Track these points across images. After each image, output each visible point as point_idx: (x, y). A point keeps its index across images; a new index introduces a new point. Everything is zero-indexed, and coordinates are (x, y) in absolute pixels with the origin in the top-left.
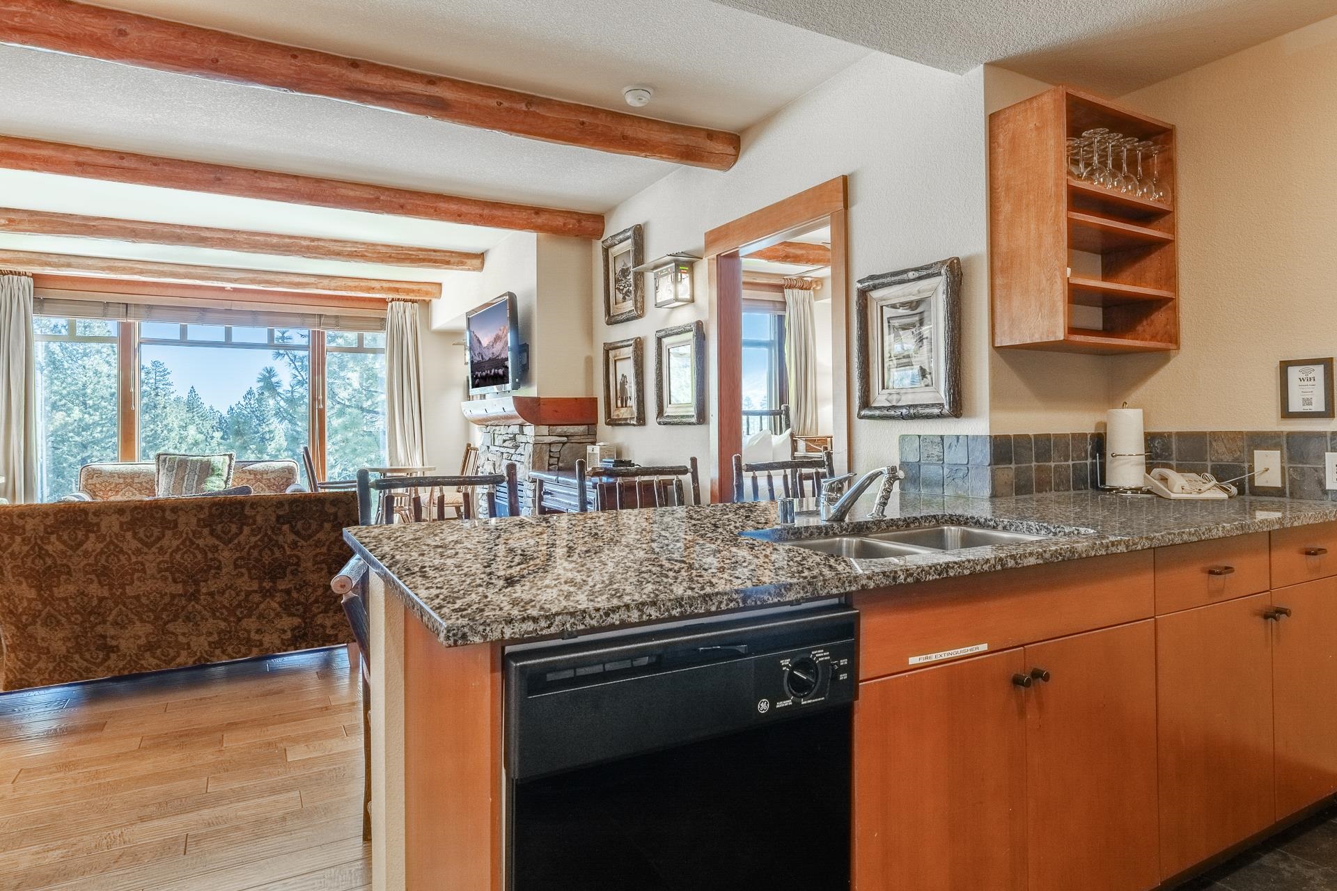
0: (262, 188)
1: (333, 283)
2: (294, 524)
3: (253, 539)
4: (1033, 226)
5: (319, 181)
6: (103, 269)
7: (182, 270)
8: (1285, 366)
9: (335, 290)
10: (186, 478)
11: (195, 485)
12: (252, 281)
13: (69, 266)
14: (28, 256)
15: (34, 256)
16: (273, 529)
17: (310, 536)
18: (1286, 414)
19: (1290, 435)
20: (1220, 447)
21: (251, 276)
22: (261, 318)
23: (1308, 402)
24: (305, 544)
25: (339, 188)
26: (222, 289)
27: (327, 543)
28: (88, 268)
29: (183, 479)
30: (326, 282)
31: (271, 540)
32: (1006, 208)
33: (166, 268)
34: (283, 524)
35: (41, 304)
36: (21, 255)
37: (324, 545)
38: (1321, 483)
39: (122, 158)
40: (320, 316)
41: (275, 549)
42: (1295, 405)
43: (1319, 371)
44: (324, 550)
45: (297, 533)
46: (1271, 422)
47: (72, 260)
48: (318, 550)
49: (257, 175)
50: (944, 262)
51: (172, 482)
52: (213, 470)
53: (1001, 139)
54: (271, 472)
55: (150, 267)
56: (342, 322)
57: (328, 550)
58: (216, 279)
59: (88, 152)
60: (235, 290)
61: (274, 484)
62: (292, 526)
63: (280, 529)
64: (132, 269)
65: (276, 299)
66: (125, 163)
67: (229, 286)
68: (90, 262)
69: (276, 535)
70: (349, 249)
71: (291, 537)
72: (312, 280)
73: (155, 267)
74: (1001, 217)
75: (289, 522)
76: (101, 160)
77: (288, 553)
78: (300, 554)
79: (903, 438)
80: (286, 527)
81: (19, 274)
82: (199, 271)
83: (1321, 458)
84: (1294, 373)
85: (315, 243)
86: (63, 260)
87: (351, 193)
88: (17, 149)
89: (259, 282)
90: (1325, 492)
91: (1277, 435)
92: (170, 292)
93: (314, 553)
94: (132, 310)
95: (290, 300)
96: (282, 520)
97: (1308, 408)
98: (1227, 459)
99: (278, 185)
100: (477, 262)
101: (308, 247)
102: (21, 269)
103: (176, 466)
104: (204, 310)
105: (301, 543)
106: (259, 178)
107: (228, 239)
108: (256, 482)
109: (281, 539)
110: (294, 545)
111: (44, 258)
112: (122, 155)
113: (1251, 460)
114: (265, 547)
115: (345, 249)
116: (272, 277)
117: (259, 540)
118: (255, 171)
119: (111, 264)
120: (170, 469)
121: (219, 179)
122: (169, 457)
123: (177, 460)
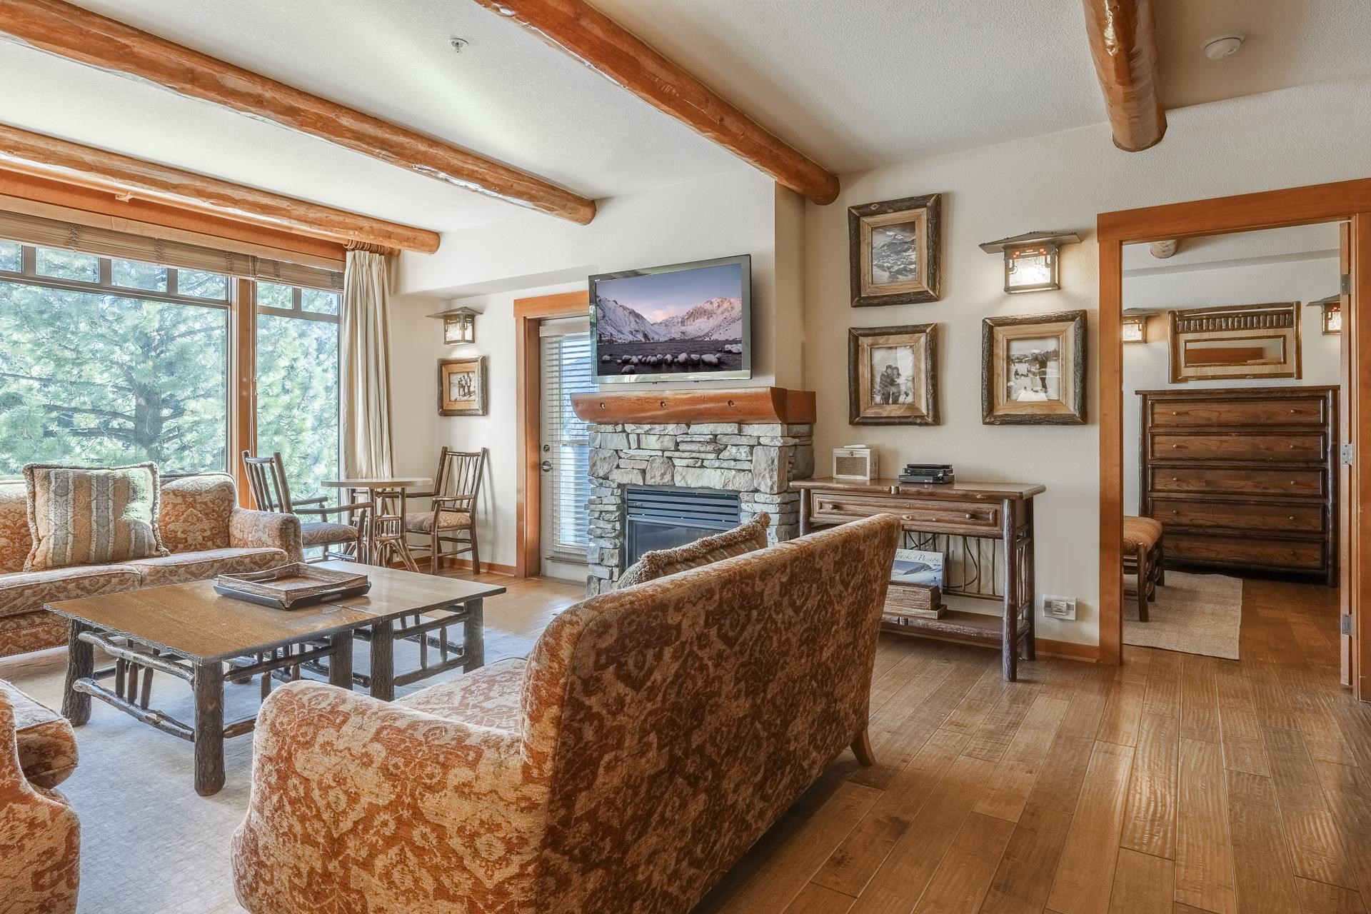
10: (94, 505)
11: (111, 517)
21: (199, 184)
29: (89, 507)
33: (60, 149)
40: (254, 259)
51: (70, 514)
52: (135, 492)
54: (206, 492)
56: (283, 272)
61: (214, 511)
65: (193, 225)
72: (284, 204)
73: (41, 144)
89: (209, 196)
95: (215, 230)
100: (586, 211)
103: (71, 487)
104: (78, 228)
108: (188, 508)
120: (62, 492)
122: (53, 472)
123: (71, 475)
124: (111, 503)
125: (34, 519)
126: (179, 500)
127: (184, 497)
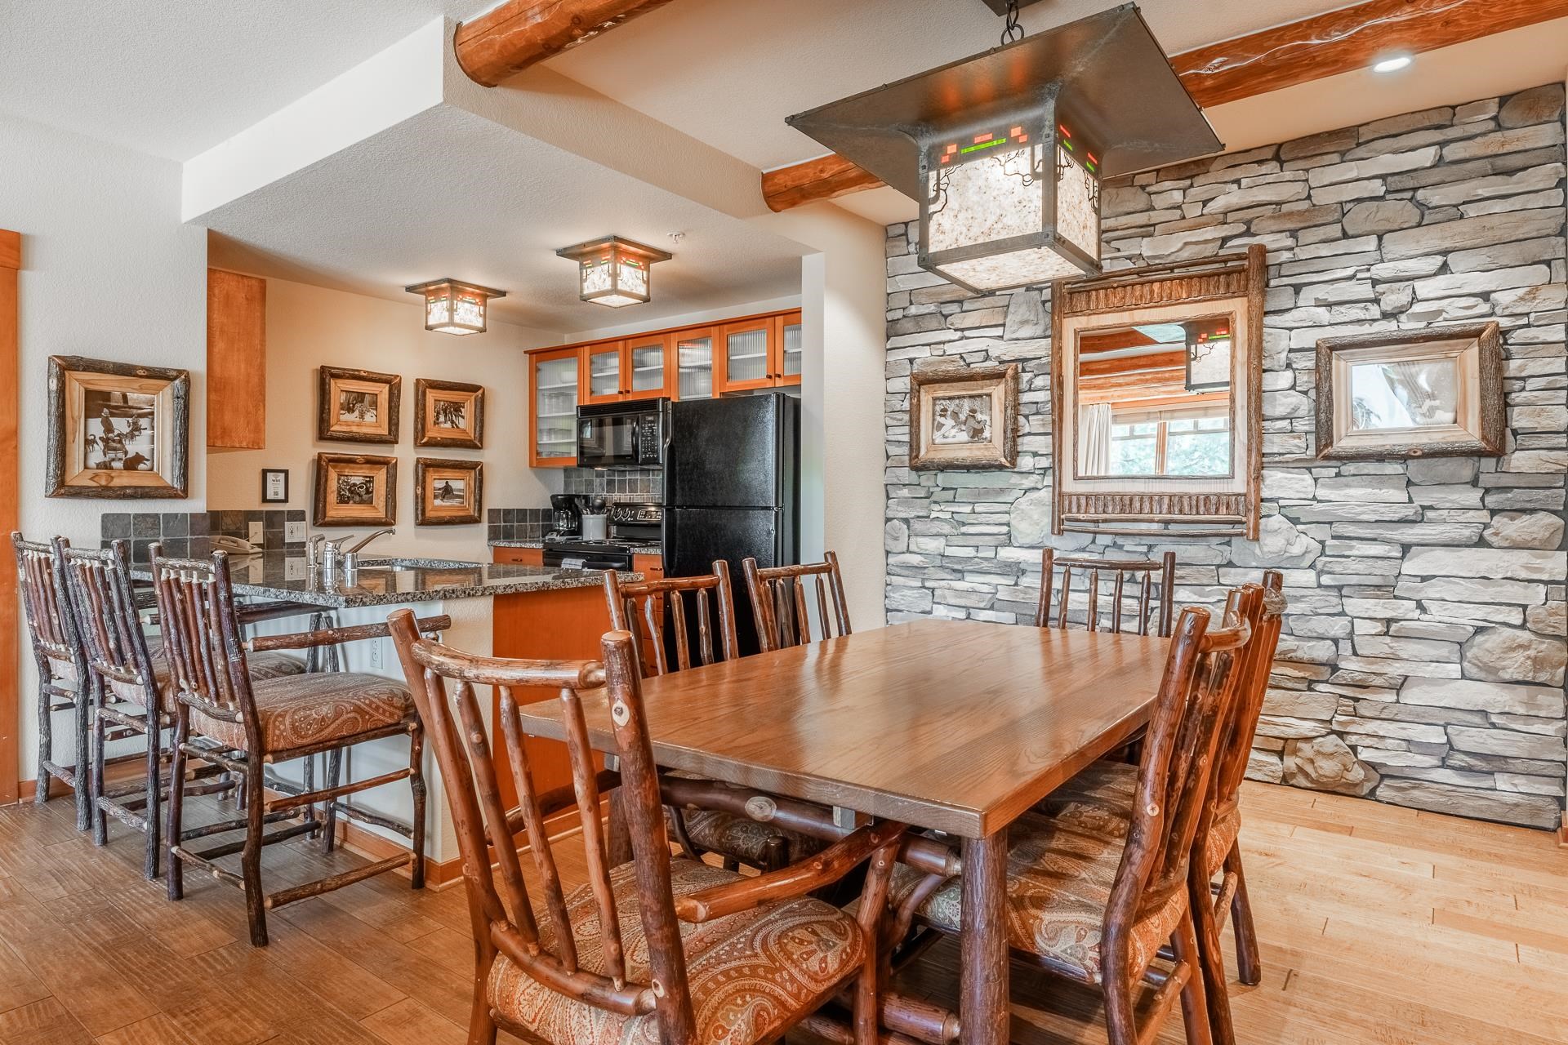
4: (243, 366)
8: (265, 472)
18: (265, 500)
19: (267, 512)
20: (228, 520)
23: (276, 493)
32: (220, 346)
38: (283, 539)
42: (270, 496)
43: (282, 476)
46: (255, 505)
50: (180, 372)
53: (217, 291)
74: (216, 350)
79: (105, 517)
83: (283, 526)
84: (270, 476)
90: (284, 544)
91: (261, 512)
97: (276, 497)
98: (232, 528)
113: (247, 528)
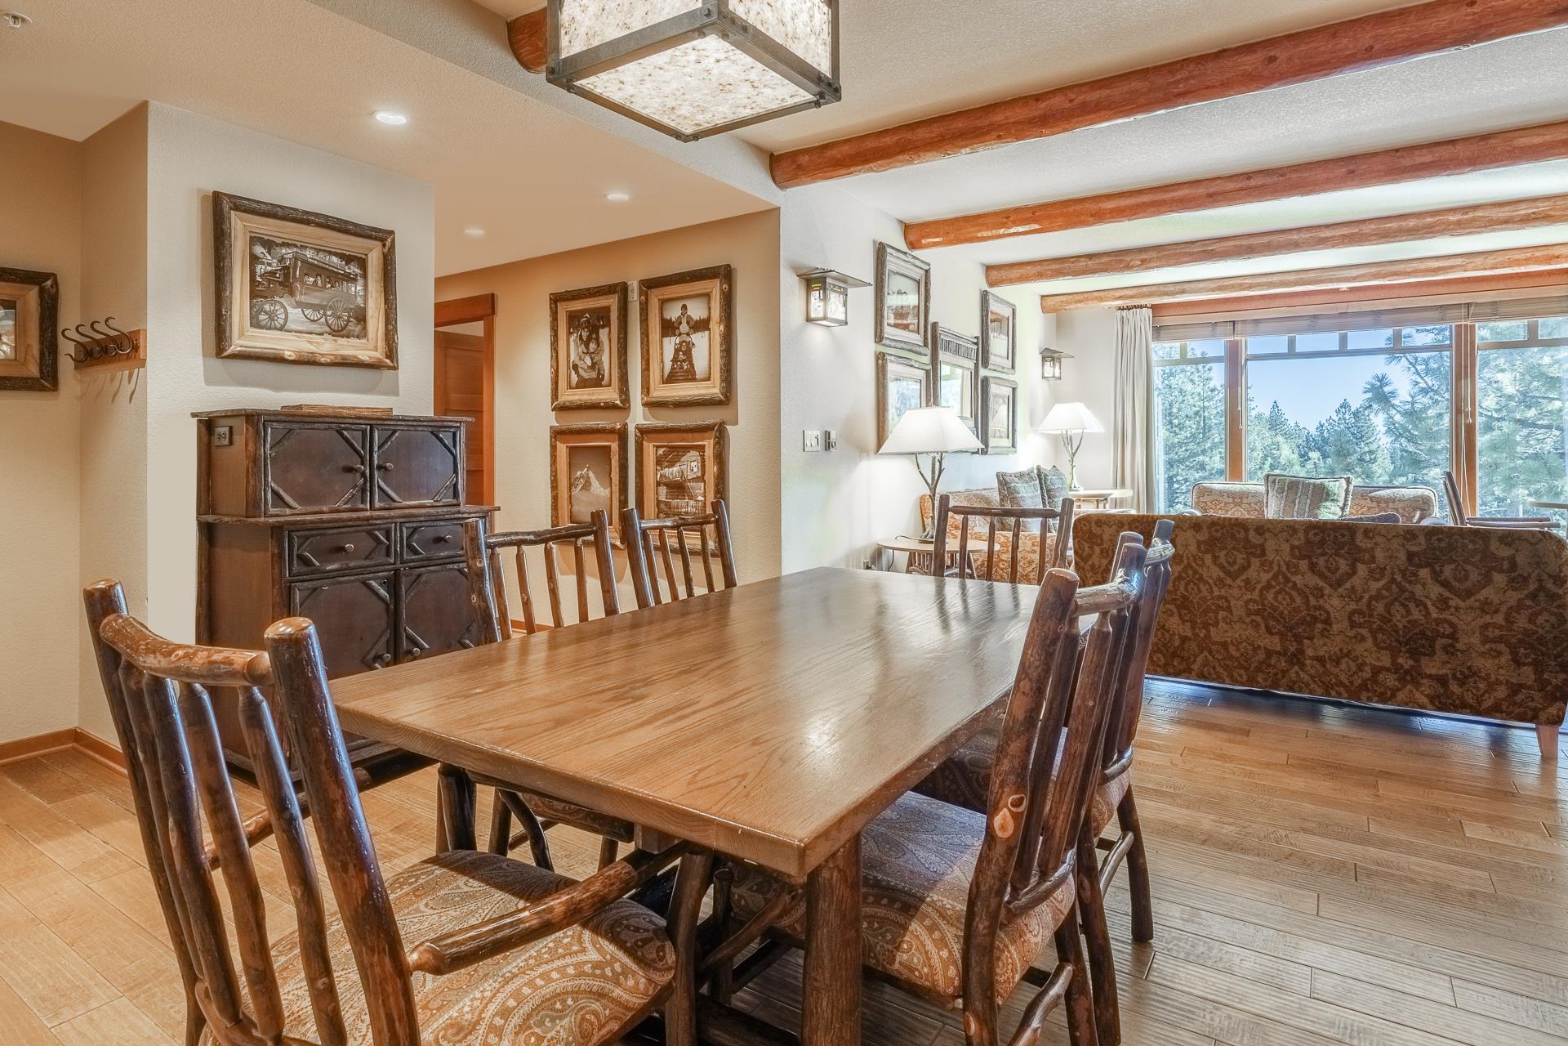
0: (1405, 168)
1: (1490, 260)
2: (1438, 569)
3: (1375, 586)
5: (1485, 137)
6: (1213, 290)
7: (1292, 277)
9: (1493, 268)
10: (1297, 501)
11: (1307, 509)
12: (1375, 276)
13: (1183, 292)
14: (1149, 289)
15: (1154, 289)
16: (1404, 573)
17: (1469, 593)
21: (1374, 270)
22: (1384, 317)
24: (1462, 604)
25: (1516, 138)
26: (1336, 291)
27: (1504, 609)
28: (1200, 291)
29: (1294, 501)
30: (1479, 261)
31: (1402, 590)
33: (1275, 279)
34: (1420, 566)
35: (1158, 331)
36: (1144, 289)
37: (1497, 611)
39: (1249, 178)
40: (1469, 305)
41: (1412, 606)
44: (1499, 619)
45: (1445, 584)
47: (1186, 286)
48: (1488, 619)
49: (1398, 154)
51: (1283, 504)
52: (1330, 495)
55: (1258, 280)
56: (1502, 310)
57: (1507, 620)
58: (1331, 281)
59: (1218, 182)
60: (1352, 290)
62: (1434, 571)
63: (1415, 574)
64: (1241, 285)
65: (1404, 292)
66: (1252, 183)
67: (1344, 286)
68: (1202, 285)
69: (1410, 582)
70: (1523, 212)
71: (1436, 590)
72: (1459, 261)
73: (1264, 280)
75: (1428, 565)
76: (1231, 186)
77: (1434, 615)
78: (1454, 619)
80: (1424, 573)
81: (1141, 307)
82: (1312, 275)
85: (1471, 215)
86: (1178, 287)
87: (1537, 140)
88: (1159, 197)
89: (1384, 276)
92: (1277, 303)
93: (1480, 621)
94: (1239, 327)
95: (1425, 290)
96: (1416, 561)
99: (1428, 158)
101: (1459, 223)
102: (1143, 302)
103: (1286, 488)
104: (1315, 317)
105: (1455, 601)
106: (1403, 157)
107: (1352, 234)
109: (1418, 590)
110: (1443, 604)
111: (1162, 289)
112: (1248, 176)
114: (1396, 599)
115: (1517, 213)
116: (1401, 267)
117: (1383, 587)
118: (1397, 150)
119: (1221, 283)
120: (1280, 491)
121: (1353, 172)
122: (1278, 478)
123: (1287, 481)
124: (1309, 501)
125: (1267, 506)
126: (1374, 505)
127: (1378, 503)
